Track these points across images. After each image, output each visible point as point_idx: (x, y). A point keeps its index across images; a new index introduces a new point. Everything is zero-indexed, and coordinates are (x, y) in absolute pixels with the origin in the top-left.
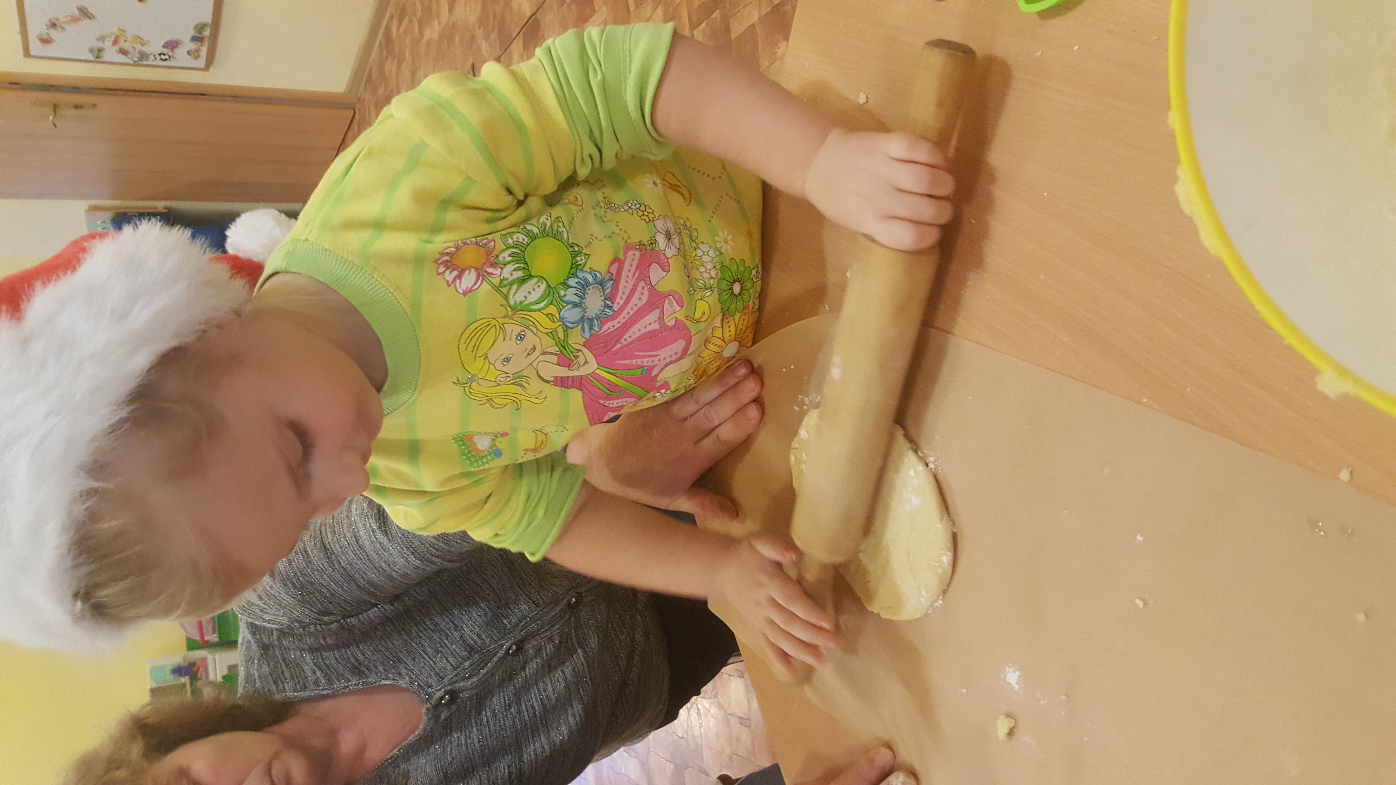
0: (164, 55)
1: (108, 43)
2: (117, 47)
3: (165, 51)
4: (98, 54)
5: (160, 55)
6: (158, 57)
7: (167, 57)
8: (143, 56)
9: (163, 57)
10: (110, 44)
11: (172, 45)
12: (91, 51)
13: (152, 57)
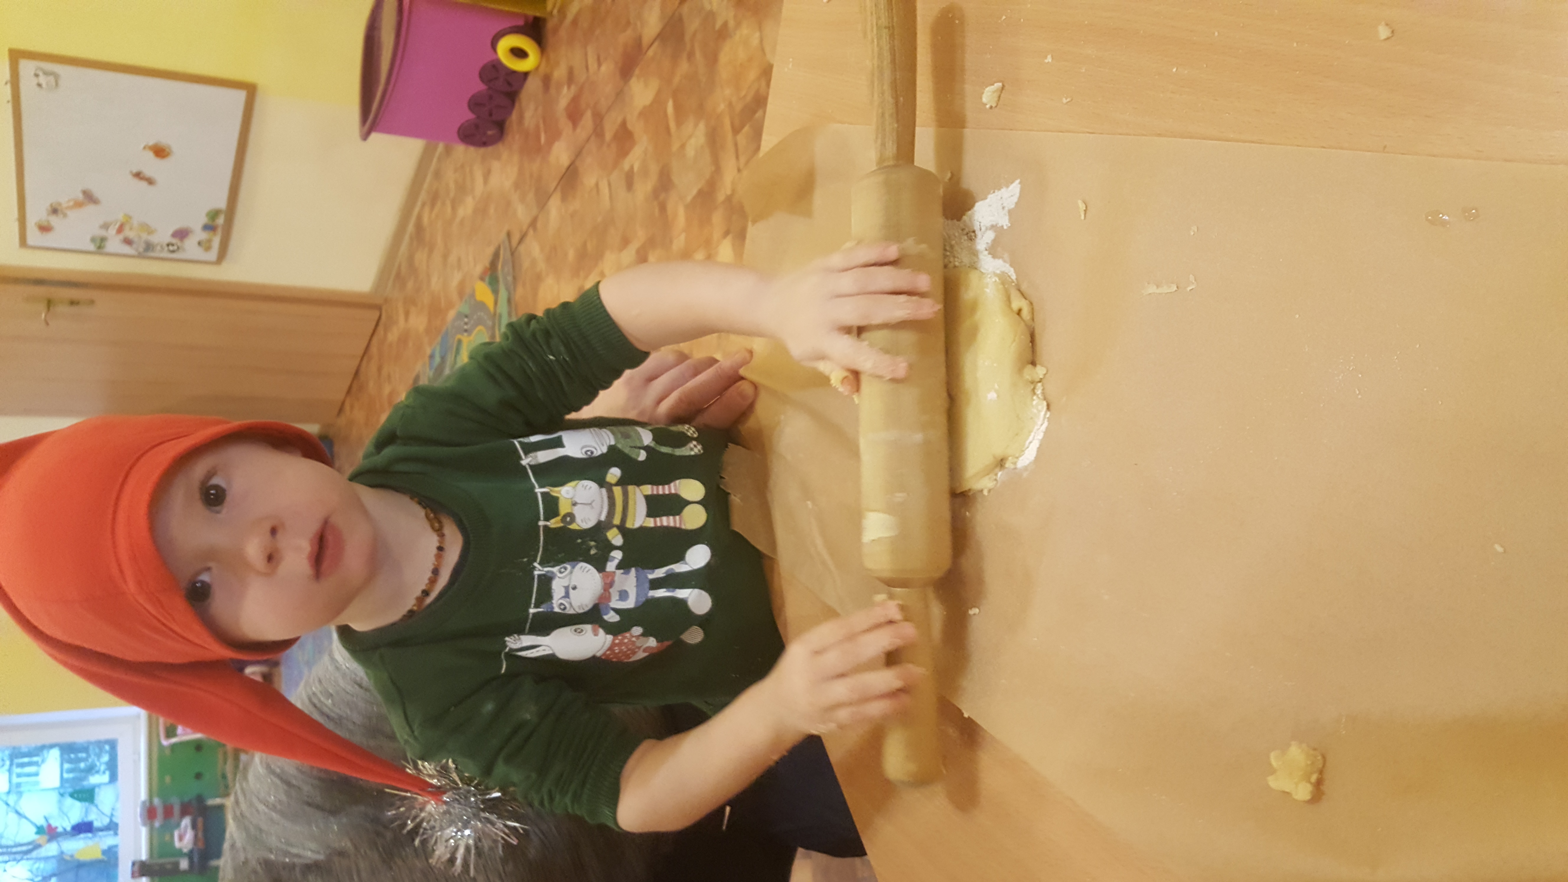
0: (173, 245)
1: (112, 231)
2: (121, 236)
3: (174, 241)
4: (100, 244)
5: (168, 245)
6: (166, 248)
7: (175, 248)
8: (149, 247)
9: (171, 248)
10: (114, 232)
11: (182, 234)
12: (93, 240)
13: (159, 248)
